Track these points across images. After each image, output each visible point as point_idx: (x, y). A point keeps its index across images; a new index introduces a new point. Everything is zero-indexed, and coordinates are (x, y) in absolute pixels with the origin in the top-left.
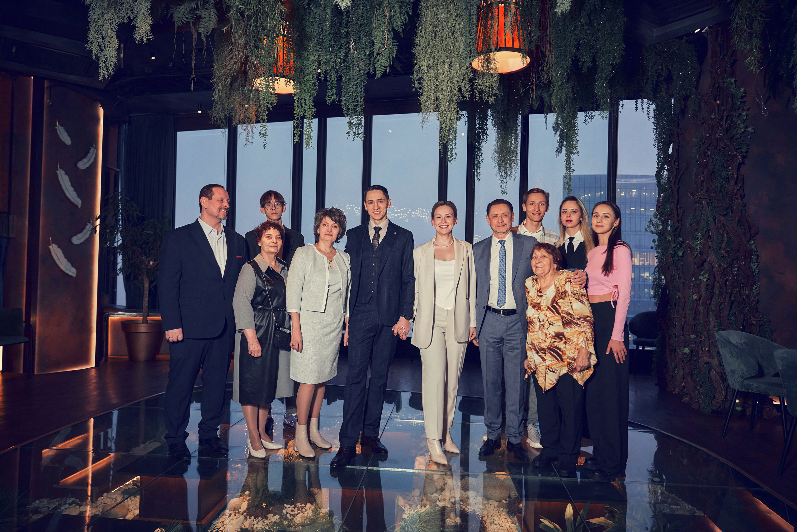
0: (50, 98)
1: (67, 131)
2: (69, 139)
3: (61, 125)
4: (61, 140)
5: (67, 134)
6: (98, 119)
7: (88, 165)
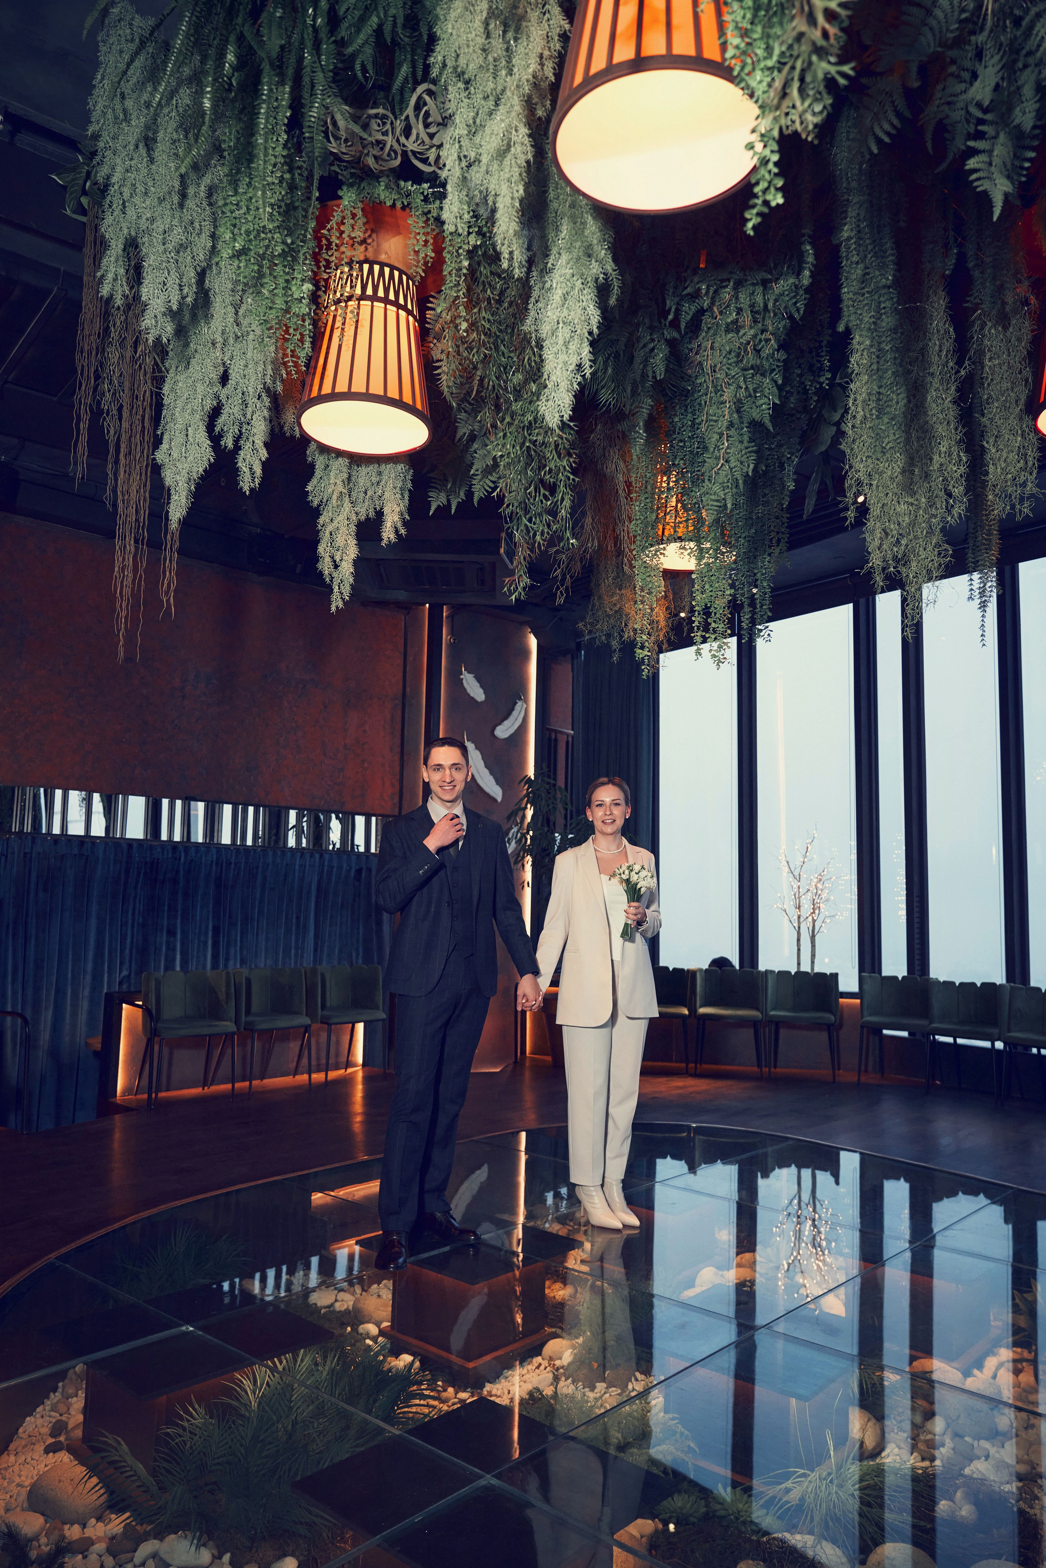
0: (452, 632)
1: (478, 679)
2: (481, 691)
3: (469, 672)
4: (469, 695)
5: (478, 685)
6: (526, 653)
7: (511, 731)
